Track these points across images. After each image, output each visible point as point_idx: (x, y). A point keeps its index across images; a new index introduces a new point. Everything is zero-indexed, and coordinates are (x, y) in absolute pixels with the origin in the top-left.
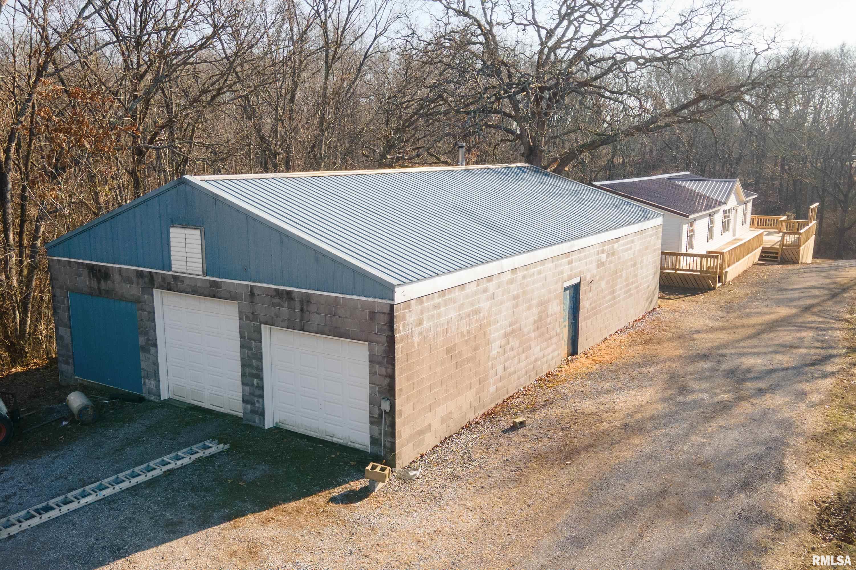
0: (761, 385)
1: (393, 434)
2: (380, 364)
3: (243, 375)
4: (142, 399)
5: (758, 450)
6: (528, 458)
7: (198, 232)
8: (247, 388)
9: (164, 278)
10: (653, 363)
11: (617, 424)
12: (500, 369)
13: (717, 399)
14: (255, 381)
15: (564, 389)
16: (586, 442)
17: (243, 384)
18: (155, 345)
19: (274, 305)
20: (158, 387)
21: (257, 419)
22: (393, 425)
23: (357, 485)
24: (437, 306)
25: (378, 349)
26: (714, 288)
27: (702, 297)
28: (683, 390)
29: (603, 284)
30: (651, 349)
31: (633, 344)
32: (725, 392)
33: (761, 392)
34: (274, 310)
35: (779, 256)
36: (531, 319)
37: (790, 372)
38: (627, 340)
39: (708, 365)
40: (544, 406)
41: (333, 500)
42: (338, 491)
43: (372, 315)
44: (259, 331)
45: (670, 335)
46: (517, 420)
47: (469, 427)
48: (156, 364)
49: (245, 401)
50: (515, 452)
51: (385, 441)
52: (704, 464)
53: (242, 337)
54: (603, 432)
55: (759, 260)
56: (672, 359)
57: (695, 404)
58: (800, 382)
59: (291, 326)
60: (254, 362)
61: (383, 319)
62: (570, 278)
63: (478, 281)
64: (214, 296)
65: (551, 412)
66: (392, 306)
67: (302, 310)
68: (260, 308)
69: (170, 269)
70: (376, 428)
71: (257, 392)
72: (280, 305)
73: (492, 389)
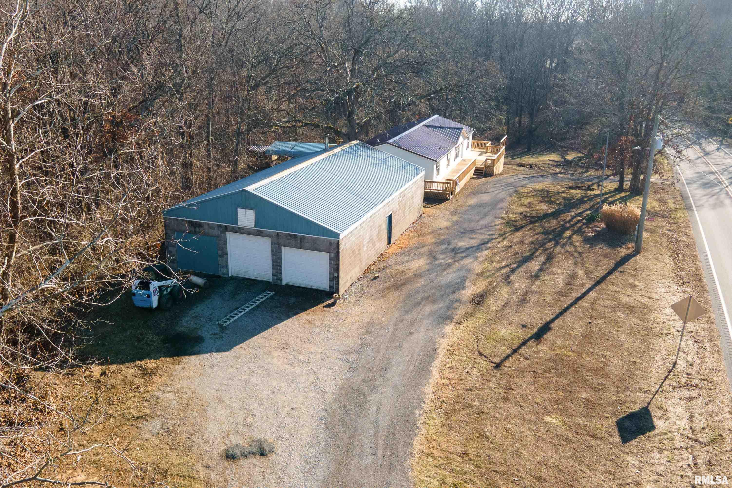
0: (463, 255)
1: (338, 284)
2: (333, 260)
3: (273, 265)
4: (220, 277)
5: (459, 280)
6: (384, 289)
7: (252, 211)
8: (275, 271)
9: (233, 228)
10: (423, 247)
11: (412, 274)
12: (366, 255)
13: (447, 262)
14: (279, 268)
15: (390, 261)
16: (401, 282)
17: (273, 269)
18: (227, 254)
19: (288, 239)
20: (228, 271)
21: (279, 282)
22: (338, 281)
23: (330, 301)
24: (350, 237)
25: (332, 255)
26: (449, 199)
27: (443, 205)
28: (435, 259)
29: (400, 211)
30: (421, 239)
31: (414, 237)
32: (450, 259)
33: (463, 258)
34: (287, 241)
35: (484, 172)
36: (376, 233)
37: (474, 248)
38: (411, 235)
39: (445, 246)
40: (383, 269)
41: (324, 307)
42: (324, 304)
43: (331, 244)
44: (280, 249)
45: (429, 231)
46: (376, 275)
47: (359, 279)
48: (227, 262)
49: (273, 275)
50: (379, 288)
51: (336, 287)
52: (441, 287)
53: (272, 251)
54: (407, 278)
55: (474, 175)
56: (430, 245)
57: (440, 265)
58: (477, 253)
59: (296, 247)
60: (279, 261)
61: (335, 245)
62: (389, 212)
63: (360, 225)
64: (259, 235)
65: (388, 271)
66: (339, 241)
67: (301, 241)
68: (281, 241)
69: (237, 225)
70: (332, 283)
71: (279, 272)
72: (290, 239)
73: (364, 264)
